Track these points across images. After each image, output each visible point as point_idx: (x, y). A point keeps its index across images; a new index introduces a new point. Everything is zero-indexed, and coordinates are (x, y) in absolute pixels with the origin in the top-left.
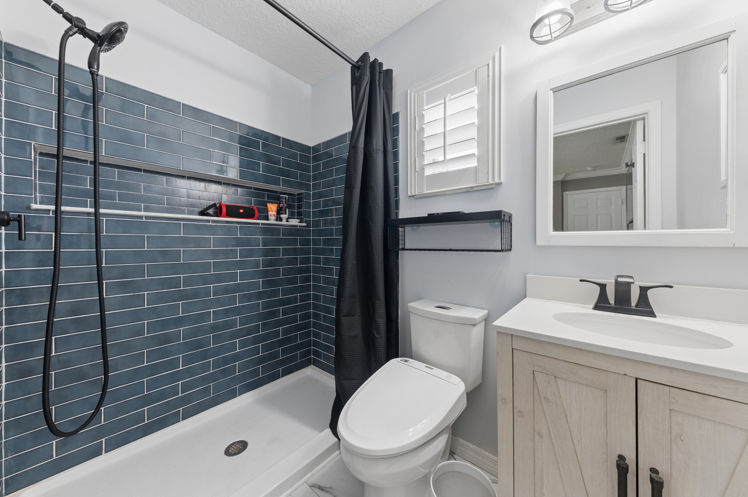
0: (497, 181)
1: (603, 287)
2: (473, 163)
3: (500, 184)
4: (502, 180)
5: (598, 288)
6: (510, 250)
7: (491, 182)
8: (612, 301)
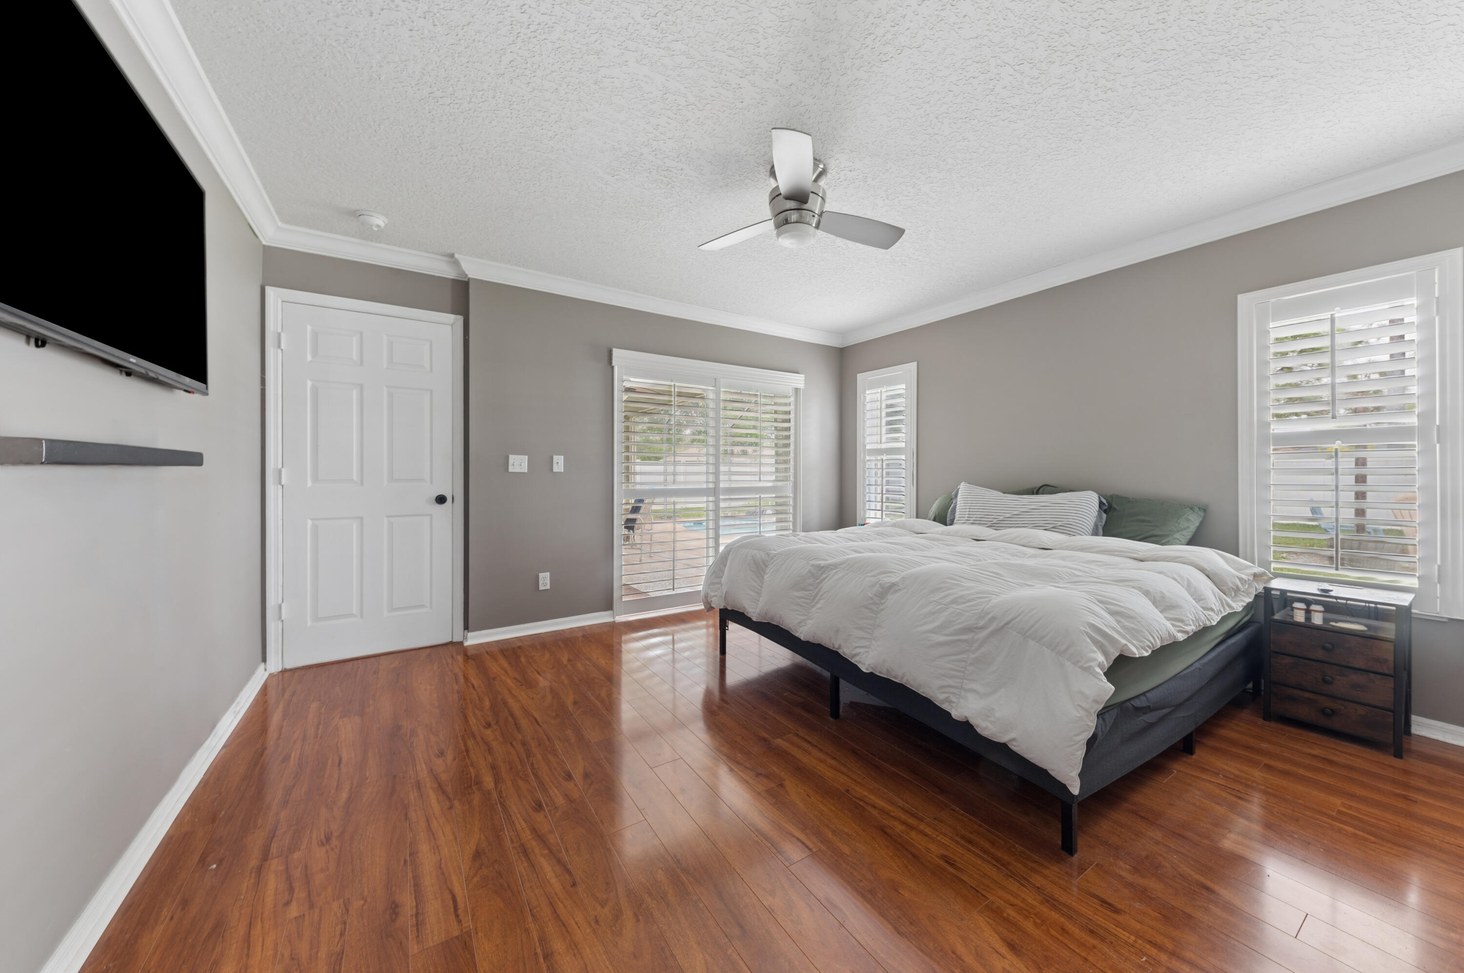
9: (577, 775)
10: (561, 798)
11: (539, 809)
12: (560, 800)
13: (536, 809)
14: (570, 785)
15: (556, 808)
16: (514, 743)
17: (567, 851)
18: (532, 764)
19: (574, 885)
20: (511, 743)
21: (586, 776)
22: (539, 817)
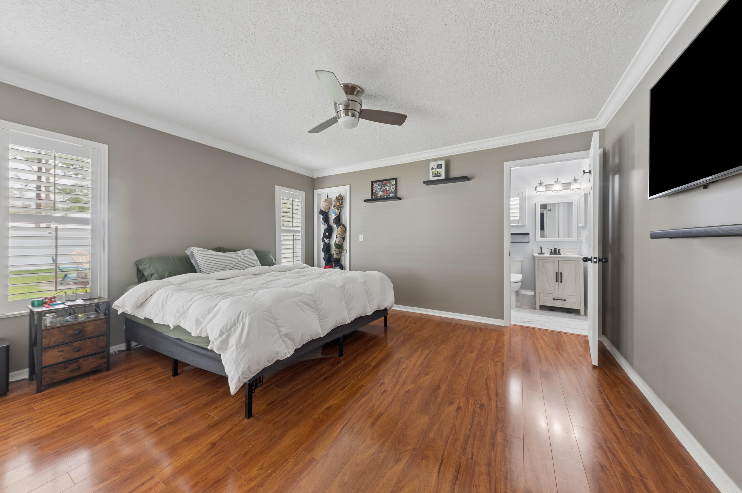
0: (525, 224)
1: (551, 250)
2: (518, 218)
3: (526, 225)
4: (526, 224)
5: (550, 250)
6: (529, 242)
7: (523, 224)
8: (553, 253)
9: (454, 407)
10: (470, 403)
11: (483, 405)
12: (471, 402)
13: (484, 406)
14: (462, 405)
15: (475, 400)
16: (470, 456)
17: (482, 386)
18: (470, 429)
19: (487, 378)
20: (472, 458)
21: (451, 403)
22: (484, 402)
